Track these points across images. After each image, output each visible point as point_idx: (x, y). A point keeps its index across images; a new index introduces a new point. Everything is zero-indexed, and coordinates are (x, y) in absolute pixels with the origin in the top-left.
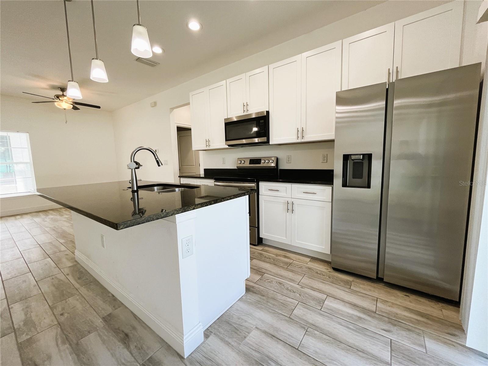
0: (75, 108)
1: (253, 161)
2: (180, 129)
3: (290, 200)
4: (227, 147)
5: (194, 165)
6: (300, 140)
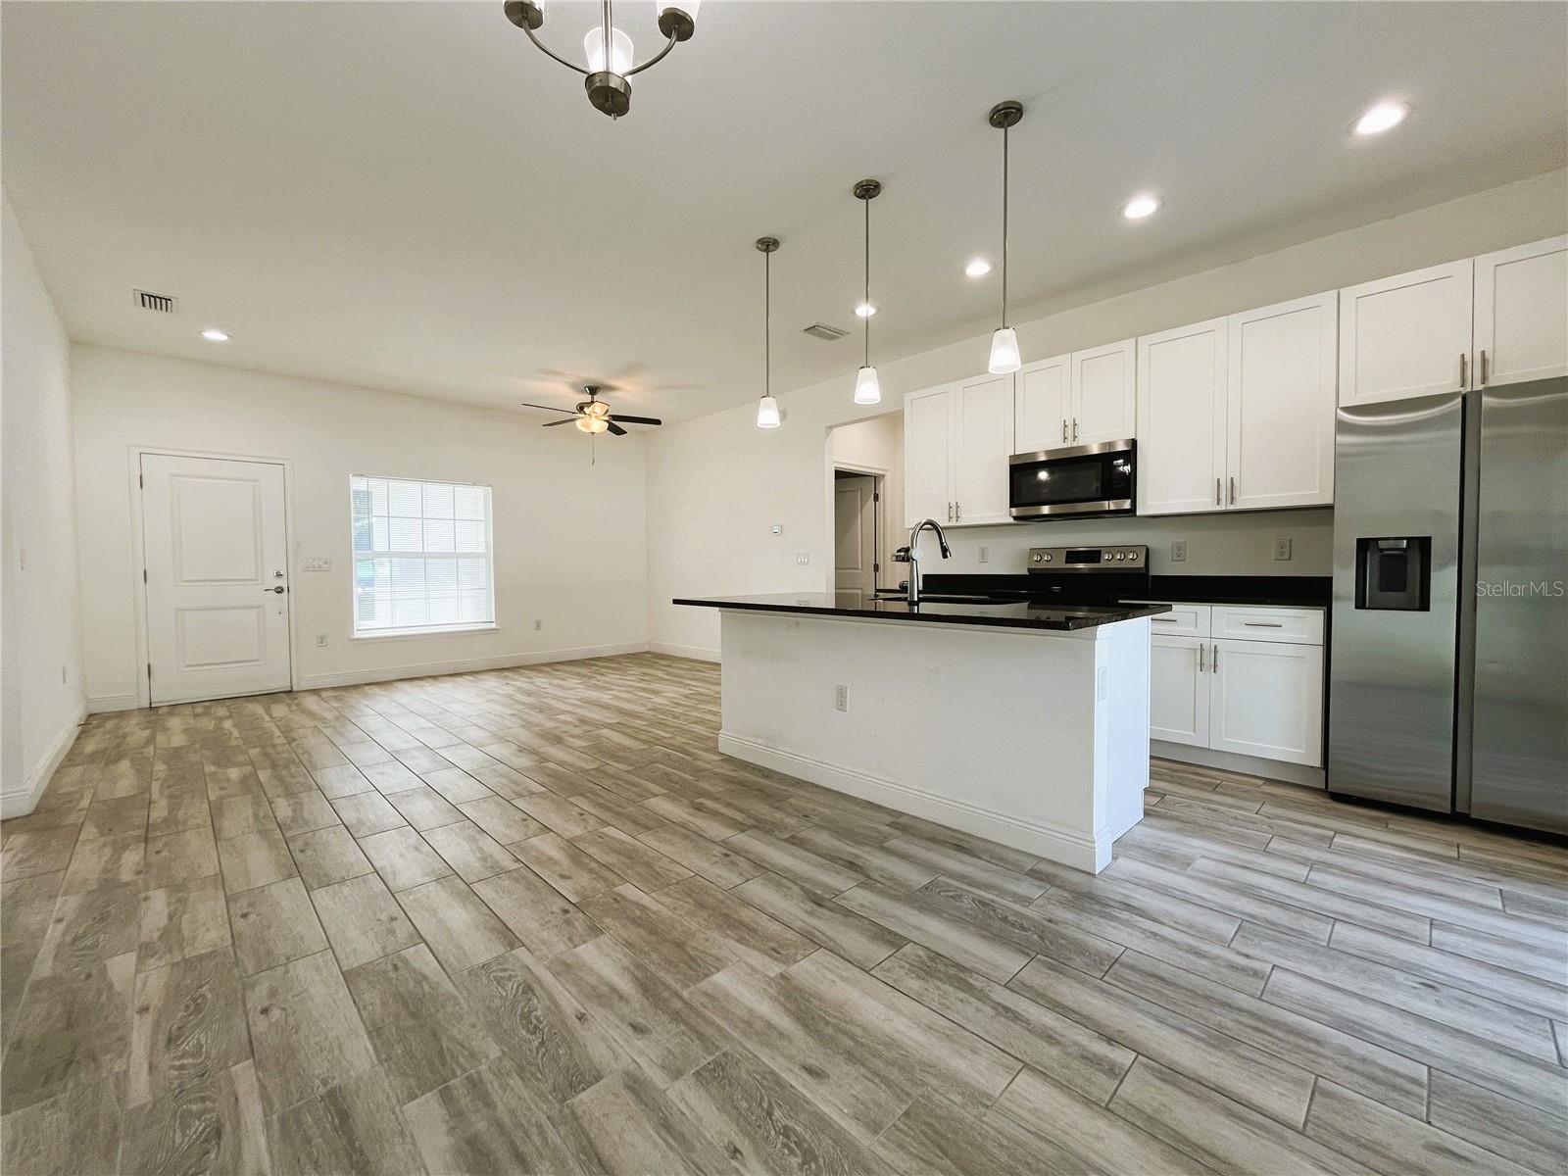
0: (615, 430)
1: (1073, 556)
3: (1206, 643)
4: (1012, 520)
5: (858, 569)
6: (1222, 508)
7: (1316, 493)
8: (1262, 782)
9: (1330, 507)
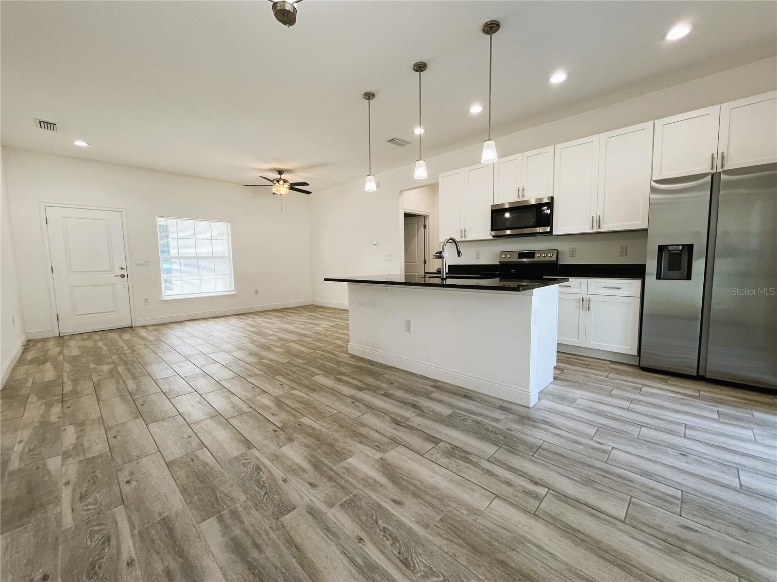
1: (522, 255)
2: (407, 216)
3: (585, 297)
4: (492, 238)
5: (416, 262)
6: (594, 231)
7: (640, 223)
8: (609, 363)
9: (646, 230)
